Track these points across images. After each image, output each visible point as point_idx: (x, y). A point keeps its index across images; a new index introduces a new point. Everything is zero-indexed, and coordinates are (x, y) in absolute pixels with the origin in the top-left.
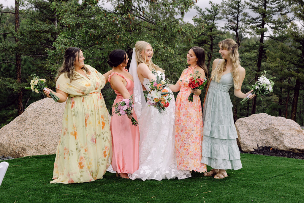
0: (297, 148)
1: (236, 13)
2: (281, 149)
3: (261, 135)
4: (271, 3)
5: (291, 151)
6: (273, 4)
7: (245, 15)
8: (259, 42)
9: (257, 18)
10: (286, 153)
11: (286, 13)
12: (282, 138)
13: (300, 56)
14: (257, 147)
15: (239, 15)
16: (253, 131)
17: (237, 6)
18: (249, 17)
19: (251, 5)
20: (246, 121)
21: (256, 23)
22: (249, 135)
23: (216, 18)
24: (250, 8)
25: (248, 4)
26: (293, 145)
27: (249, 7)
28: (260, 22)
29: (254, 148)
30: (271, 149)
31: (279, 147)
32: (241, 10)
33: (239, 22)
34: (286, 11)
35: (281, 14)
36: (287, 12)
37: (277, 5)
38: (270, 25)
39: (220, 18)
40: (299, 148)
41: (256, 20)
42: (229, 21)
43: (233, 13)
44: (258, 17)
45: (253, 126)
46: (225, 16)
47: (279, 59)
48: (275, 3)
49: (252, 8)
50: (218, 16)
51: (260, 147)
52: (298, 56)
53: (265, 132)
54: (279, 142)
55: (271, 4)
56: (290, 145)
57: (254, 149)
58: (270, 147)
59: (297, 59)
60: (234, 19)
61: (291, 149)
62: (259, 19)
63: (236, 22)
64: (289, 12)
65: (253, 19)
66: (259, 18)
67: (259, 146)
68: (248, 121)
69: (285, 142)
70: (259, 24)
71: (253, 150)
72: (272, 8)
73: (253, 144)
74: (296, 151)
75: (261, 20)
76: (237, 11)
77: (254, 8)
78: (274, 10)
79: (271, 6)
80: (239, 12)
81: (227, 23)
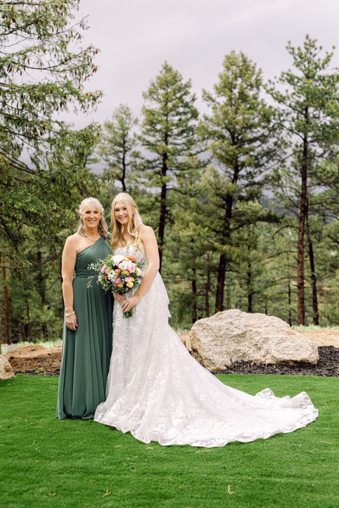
0: (293, 359)
1: (121, 152)
2: (267, 362)
3: (234, 344)
4: (176, 137)
5: (284, 364)
6: (178, 138)
7: (136, 155)
8: (160, 199)
9: (155, 161)
10: (276, 368)
11: (198, 152)
12: (268, 346)
13: (224, 219)
14: (230, 362)
15: (125, 155)
16: (221, 339)
17: (122, 141)
18: (143, 159)
19: (144, 140)
20: (209, 323)
21: (154, 168)
22: (216, 345)
23: (89, 160)
24: (143, 145)
25: (140, 138)
26: (285, 355)
27: (141, 143)
28: (160, 166)
29: (226, 364)
30: (252, 363)
31: (263, 360)
32: (129, 147)
33: (126, 167)
34: (198, 149)
35: (191, 155)
36: (200, 151)
37: (184, 140)
38: (174, 171)
39: (95, 161)
40: (295, 359)
41: (154, 164)
42: (110, 165)
43: (116, 153)
44: (156, 158)
45: (220, 331)
46: (104, 157)
47: (193, 224)
48: (180, 138)
49: (147, 145)
50: (92, 157)
51: (235, 362)
52: (221, 218)
53: (239, 338)
54: (263, 352)
55: (176, 139)
56: (281, 356)
57: (226, 366)
58: (250, 362)
59: (220, 224)
60: (118, 162)
61: (284, 362)
62: (158, 162)
63: (121, 166)
64: (202, 151)
65: (149, 162)
66: (157, 160)
67: (233, 361)
68: (212, 324)
69: (273, 351)
70: (157, 169)
71: (225, 368)
72: (176, 144)
73: (223, 359)
74: (291, 364)
75: (160, 164)
76: (122, 149)
77: (149, 145)
78: (179, 147)
79: (175, 141)
80: (125, 151)
81: (108, 167)
